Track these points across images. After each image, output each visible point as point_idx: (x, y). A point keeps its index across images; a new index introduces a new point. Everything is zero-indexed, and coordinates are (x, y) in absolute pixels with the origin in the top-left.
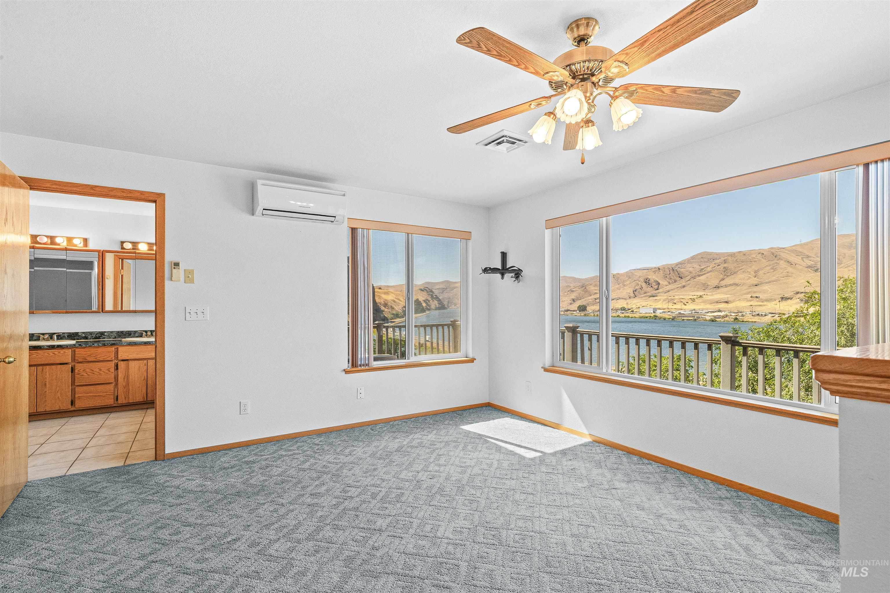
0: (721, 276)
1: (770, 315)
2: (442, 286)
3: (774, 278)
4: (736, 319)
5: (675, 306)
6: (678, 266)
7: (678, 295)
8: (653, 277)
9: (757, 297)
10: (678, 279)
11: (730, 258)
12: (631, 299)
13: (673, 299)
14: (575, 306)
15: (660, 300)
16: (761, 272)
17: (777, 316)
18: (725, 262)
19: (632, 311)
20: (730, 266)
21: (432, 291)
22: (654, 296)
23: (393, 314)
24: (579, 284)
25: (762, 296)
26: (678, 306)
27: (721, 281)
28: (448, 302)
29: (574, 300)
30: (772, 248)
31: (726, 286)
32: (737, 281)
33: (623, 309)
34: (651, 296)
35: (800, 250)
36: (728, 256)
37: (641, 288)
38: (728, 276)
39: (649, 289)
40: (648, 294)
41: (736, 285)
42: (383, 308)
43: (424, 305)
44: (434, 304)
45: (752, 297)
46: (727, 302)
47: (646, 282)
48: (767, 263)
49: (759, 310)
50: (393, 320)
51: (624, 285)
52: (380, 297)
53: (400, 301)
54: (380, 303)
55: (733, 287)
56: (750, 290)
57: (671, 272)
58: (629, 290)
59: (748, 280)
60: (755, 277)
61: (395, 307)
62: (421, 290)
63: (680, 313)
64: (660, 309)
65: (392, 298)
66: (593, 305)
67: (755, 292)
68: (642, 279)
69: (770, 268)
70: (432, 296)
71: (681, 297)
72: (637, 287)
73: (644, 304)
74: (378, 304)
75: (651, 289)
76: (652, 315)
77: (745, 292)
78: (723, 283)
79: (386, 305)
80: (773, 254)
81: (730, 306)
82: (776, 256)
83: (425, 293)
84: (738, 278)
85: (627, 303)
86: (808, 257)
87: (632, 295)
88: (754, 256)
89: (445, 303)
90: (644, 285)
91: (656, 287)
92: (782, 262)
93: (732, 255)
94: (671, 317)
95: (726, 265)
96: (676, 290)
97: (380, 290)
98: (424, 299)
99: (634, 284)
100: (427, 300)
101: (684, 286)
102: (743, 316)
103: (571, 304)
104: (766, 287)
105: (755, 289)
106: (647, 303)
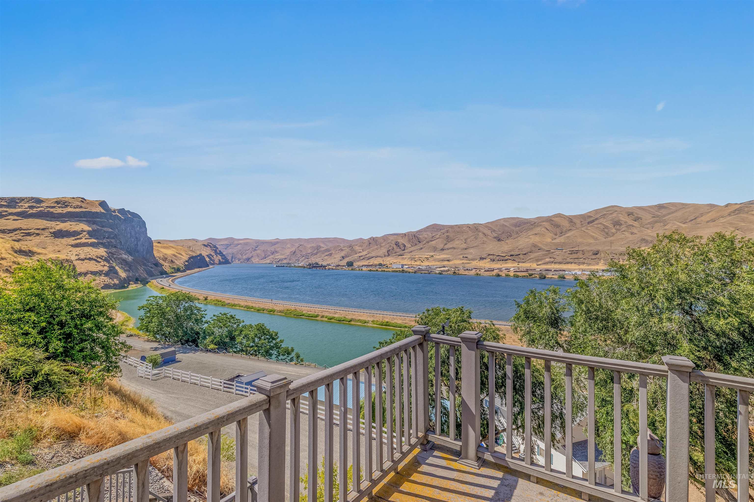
0: (445, 242)
1: (474, 270)
2: (226, 242)
3: (475, 245)
4: (455, 272)
5: (416, 263)
6: (418, 233)
7: (417, 255)
8: (401, 241)
9: (466, 257)
10: (418, 243)
11: (450, 229)
12: (386, 257)
13: (415, 258)
14: (344, 262)
15: (406, 258)
16: (469, 240)
17: (478, 270)
18: (447, 232)
19: (387, 266)
20: (451, 235)
21: (215, 246)
22: (401, 255)
23: (173, 268)
24: (347, 245)
25: (470, 257)
26: (418, 263)
27: (445, 245)
28: (232, 257)
29: (343, 258)
30: (475, 224)
31: (448, 249)
32: (454, 246)
33: (380, 265)
34: (399, 255)
35: (490, 226)
36: (449, 227)
37: (393, 249)
38: (449, 242)
39: (398, 250)
40: (397, 254)
41: (454, 248)
42: (161, 262)
43: (207, 259)
44: (217, 258)
45: (463, 257)
46: (448, 261)
47: (396, 245)
48: (472, 234)
49: (468, 266)
50: (173, 274)
51: (381, 247)
52: (159, 251)
53: (181, 255)
54: (160, 258)
55: (452, 250)
56: (462, 252)
57: (413, 237)
58: (384, 251)
59: (461, 245)
60: (465, 243)
61: (176, 262)
62: (204, 245)
63: (419, 268)
64: (406, 265)
65: (173, 253)
66: (358, 261)
67: (465, 254)
68: (393, 242)
69: (473, 237)
70: (216, 251)
71: (420, 256)
72: (390, 248)
73: (395, 261)
74: (157, 258)
75: (400, 250)
76: (401, 270)
77: (459, 253)
78: (446, 247)
79: (165, 259)
80: (475, 228)
81: (451, 263)
82: (477, 230)
83: (209, 248)
84: (456, 243)
85: (383, 260)
86: (494, 231)
87: (387, 254)
88: (464, 228)
89: (229, 258)
90: (395, 246)
91: (403, 248)
92: (480, 234)
93: (452, 227)
94: (414, 271)
95: (448, 234)
96: (416, 251)
97: (159, 245)
98: (207, 254)
99: (387, 246)
100: (211, 255)
101: (421, 249)
102: (458, 270)
103: (341, 260)
104: (471, 251)
105: (466, 251)
106: (397, 260)
